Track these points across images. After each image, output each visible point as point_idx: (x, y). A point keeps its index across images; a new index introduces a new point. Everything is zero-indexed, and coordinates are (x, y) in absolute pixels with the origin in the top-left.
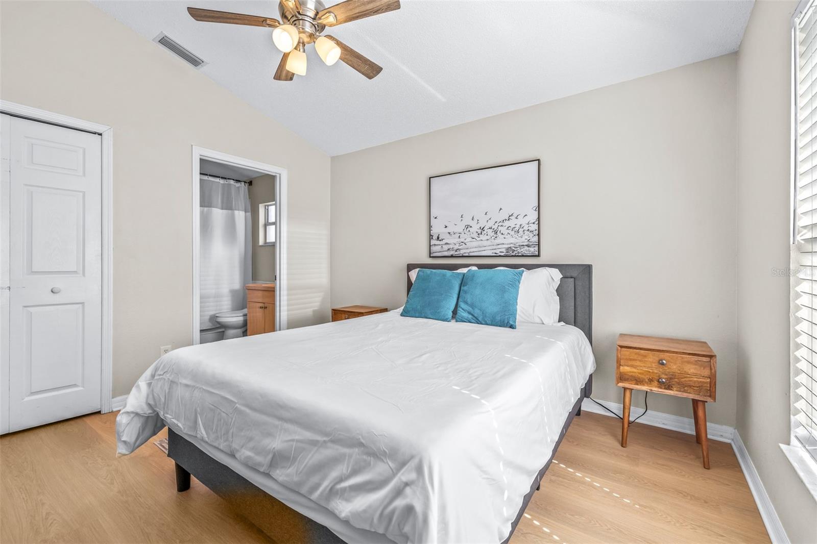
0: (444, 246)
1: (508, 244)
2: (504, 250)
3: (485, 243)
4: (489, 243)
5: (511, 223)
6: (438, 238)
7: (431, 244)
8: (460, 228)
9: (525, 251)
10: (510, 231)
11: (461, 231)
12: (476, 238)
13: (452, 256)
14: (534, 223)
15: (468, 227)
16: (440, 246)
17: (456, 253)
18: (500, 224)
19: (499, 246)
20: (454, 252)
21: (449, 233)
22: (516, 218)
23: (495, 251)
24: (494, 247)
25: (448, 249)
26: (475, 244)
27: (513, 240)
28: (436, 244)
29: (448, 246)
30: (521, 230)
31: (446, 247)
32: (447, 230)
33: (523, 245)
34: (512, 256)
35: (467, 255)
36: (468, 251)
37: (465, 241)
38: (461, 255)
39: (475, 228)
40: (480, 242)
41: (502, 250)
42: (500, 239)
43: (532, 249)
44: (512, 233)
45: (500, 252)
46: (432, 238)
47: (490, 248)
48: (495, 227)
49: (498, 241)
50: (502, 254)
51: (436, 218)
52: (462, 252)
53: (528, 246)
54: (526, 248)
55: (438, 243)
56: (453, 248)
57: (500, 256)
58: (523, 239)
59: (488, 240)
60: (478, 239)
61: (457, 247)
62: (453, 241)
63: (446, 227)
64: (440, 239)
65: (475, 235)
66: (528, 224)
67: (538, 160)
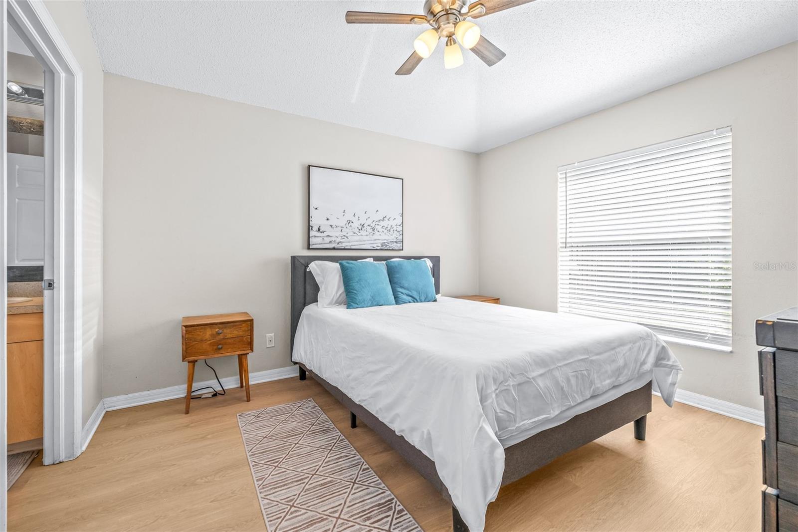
0: (325, 238)
1: (382, 240)
2: (379, 245)
3: (365, 238)
4: (368, 238)
5: (385, 223)
6: (319, 230)
7: (311, 236)
8: (342, 222)
9: (394, 246)
10: (384, 230)
11: (343, 225)
12: (358, 233)
13: (334, 249)
14: (400, 225)
15: (349, 222)
16: (321, 238)
17: (338, 246)
18: (377, 223)
19: (376, 242)
20: (336, 244)
21: (331, 226)
22: (389, 220)
23: (372, 245)
24: (372, 242)
25: (330, 242)
26: (356, 238)
27: (386, 237)
28: (316, 235)
29: (330, 238)
30: (392, 230)
31: (327, 240)
32: (329, 223)
33: (393, 242)
34: (386, 250)
35: (349, 248)
36: (350, 244)
37: (347, 235)
38: (343, 248)
39: (356, 224)
40: (361, 236)
41: (378, 245)
42: (377, 236)
43: (399, 245)
44: (386, 231)
45: (377, 246)
46: (312, 229)
47: (370, 242)
48: (373, 225)
49: (375, 237)
50: (378, 248)
51: (316, 209)
52: (343, 245)
53: (396, 242)
54: (395, 244)
55: (319, 234)
56: (335, 241)
57: (377, 249)
58: (393, 237)
59: (367, 235)
60: (359, 234)
61: (339, 240)
62: (335, 234)
63: (328, 219)
64: (321, 231)
65: (356, 231)
66: (396, 225)
67: (403, 179)
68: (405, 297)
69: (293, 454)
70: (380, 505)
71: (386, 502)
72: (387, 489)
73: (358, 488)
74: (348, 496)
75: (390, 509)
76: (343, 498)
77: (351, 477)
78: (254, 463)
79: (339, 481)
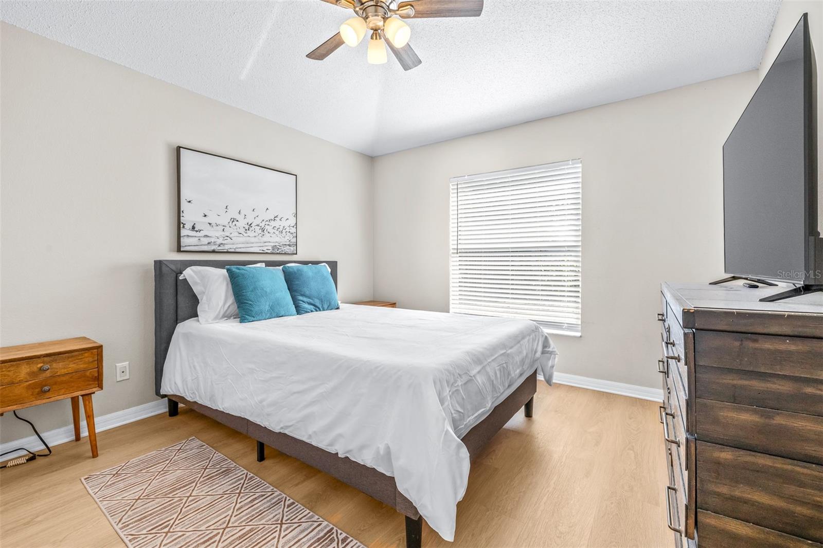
0: (202, 239)
1: (274, 243)
2: (270, 248)
3: (253, 240)
4: (256, 240)
5: (277, 224)
6: (193, 228)
7: (182, 235)
8: (224, 220)
9: (287, 249)
10: (275, 231)
11: (226, 223)
12: (244, 234)
13: (214, 252)
14: (293, 227)
15: (233, 220)
16: (197, 239)
17: (220, 248)
18: (267, 223)
19: (266, 244)
20: (217, 246)
21: (210, 224)
22: (280, 220)
23: (261, 248)
24: (262, 245)
25: (209, 243)
26: (242, 239)
27: (278, 239)
28: (189, 235)
29: (208, 238)
30: (284, 231)
31: (205, 241)
32: (207, 220)
33: (285, 245)
34: (277, 253)
35: (233, 250)
36: (234, 246)
37: (231, 236)
38: (226, 251)
39: (242, 223)
40: (248, 238)
41: (268, 248)
42: (267, 238)
43: (292, 248)
44: (277, 233)
45: (267, 249)
46: (184, 227)
47: (259, 245)
48: (262, 225)
49: (265, 239)
50: (269, 251)
51: (189, 202)
52: (226, 248)
53: (289, 245)
54: (288, 247)
55: (193, 233)
56: (215, 242)
57: (267, 253)
58: (286, 239)
59: (255, 237)
60: (245, 235)
61: (220, 241)
62: (216, 235)
63: (205, 216)
64: (195, 230)
65: (242, 231)
66: (289, 226)
67: (296, 176)
68: (306, 306)
69: (188, 511)
70: (319, 539)
71: (326, 534)
72: (322, 520)
73: (287, 528)
74: (278, 541)
75: (332, 540)
76: (273, 545)
77: (275, 518)
78: (131, 537)
79: (262, 526)
